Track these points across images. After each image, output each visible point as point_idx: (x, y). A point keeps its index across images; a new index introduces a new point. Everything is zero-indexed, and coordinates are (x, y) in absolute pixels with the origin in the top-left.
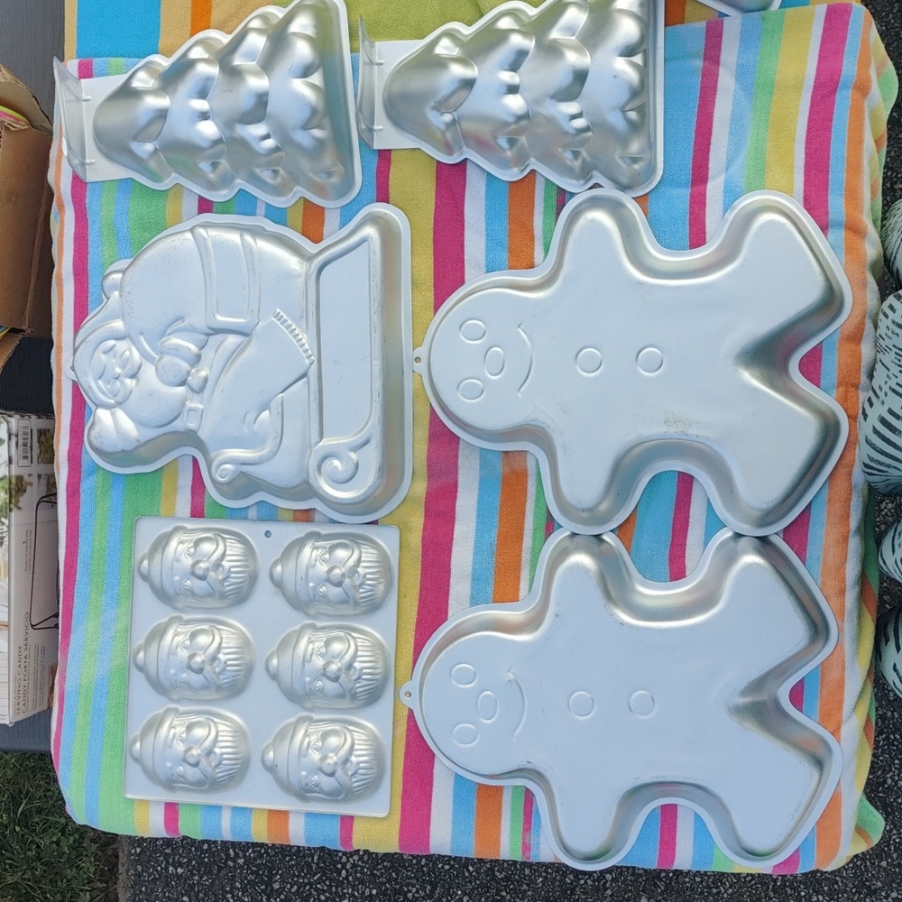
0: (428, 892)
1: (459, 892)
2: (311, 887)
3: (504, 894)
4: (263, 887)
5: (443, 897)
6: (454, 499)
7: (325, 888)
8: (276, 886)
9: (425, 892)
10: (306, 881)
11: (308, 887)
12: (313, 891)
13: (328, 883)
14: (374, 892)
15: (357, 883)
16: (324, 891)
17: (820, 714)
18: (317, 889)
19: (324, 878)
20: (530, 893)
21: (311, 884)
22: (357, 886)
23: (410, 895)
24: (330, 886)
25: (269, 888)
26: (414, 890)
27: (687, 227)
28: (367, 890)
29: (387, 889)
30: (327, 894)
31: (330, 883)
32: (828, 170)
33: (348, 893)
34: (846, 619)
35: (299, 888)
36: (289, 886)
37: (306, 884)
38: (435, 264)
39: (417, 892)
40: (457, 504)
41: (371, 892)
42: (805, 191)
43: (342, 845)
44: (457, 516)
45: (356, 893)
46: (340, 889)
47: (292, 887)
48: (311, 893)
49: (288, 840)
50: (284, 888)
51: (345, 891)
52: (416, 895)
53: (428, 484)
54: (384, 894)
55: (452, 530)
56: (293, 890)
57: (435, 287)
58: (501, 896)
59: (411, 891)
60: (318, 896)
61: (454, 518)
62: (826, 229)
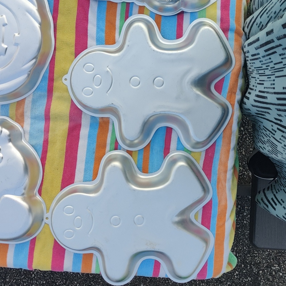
0: (64, 282)
1: (76, 282)
2: (21, 280)
3: (92, 283)
4: (3, 280)
5: (70, 284)
6: (80, 130)
7: (26, 281)
8: (7, 280)
9: (63, 282)
10: (19, 278)
11: (19, 281)
12: (21, 282)
13: (27, 279)
14: (44, 282)
15: (38, 279)
16: (25, 282)
17: (217, 218)
18: (23, 281)
19: (26, 277)
20: (101, 283)
21: (20, 279)
22: (38, 280)
23: (57, 283)
24: (28, 280)
25: (5, 281)
26: (59, 282)
27: (176, 27)
28: (42, 282)
29: (49, 281)
30: (27, 283)
31: (28, 279)
32: (229, 10)
33: (35, 283)
34: (227, 182)
35: (16, 281)
36: (12, 280)
37: (19, 279)
38: (76, 36)
39: (60, 282)
40: (81, 132)
41: (43, 282)
42: (221, 16)
43: (28, 267)
44: (80, 137)
45: (37, 283)
46: (31, 281)
47: (13, 280)
48: (20, 283)
50: (10, 281)
51: (33, 282)
52: (60, 283)
53: (69, 124)
54: (48, 283)
55: (78, 143)
56: (14, 282)
57: (75, 46)
58: (91, 284)
59: (58, 282)
60: (23, 284)
61: (79, 138)
62: (228, 31)
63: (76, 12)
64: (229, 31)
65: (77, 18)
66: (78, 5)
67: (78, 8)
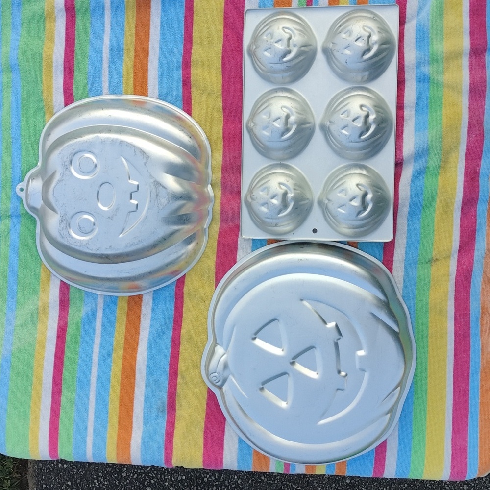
0: (217, 478)
1: (236, 477)
2: (145, 475)
3: (263, 478)
4: (116, 475)
5: (226, 480)
7: (154, 475)
8: (124, 475)
9: (215, 478)
10: (142, 471)
11: (143, 475)
12: (146, 477)
13: (155, 472)
14: (184, 478)
15: (173, 472)
16: (153, 478)
18: (149, 477)
19: (153, 470)
20: (278, 477)
21: (145, 473)
22: (174, 474)
23: (205, 479)
24: (157, 475)
25: (120, 476)
26: (208, 476)
28: (180, 476)
29: (191, 476)
30: (155, 480)
31: (157, 472)
32: (485, 15)
33: (168, 479)
35: (138, 476)
36: (132, 475)
37: (143, 473)
38: (223, 80)
39: (210, 477)
41: (182, 478)
42: (470, 28)
43: (166, 464)
44: (239, 247)
45: (173, 479)
46: (163, 476)
47: (134, 475)
48: (145, 479)
49: (130, 461)
50: (129, 476)
51: (166, 477)
52: (209, 479)
53: (220, 227)
54: (190, 479)
56: (134, 477)
57: (223, 96)
58: (261, 479)
59: (206, 477)
60: (150, 480)
62: (485, 52)
63: (222, 39)
64: (487, 52)
65: (223, 49)
66: (224, 27)
67: (224, 32)
